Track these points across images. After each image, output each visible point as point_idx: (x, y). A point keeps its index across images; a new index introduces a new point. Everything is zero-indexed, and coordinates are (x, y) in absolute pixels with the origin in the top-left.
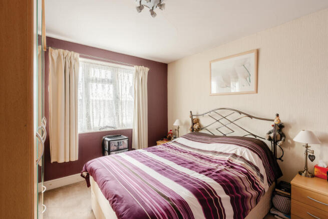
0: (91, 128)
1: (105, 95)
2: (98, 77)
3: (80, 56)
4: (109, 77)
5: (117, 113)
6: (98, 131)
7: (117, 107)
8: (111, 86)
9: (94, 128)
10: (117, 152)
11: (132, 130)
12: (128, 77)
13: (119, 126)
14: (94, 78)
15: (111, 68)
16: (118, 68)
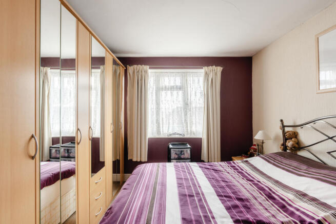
0: (160, 134)
1: (173, 101)
2: (167, 85)
3: (150, 68)
4: (178, 83)
5: (185, 120)
6: (167, 137)
7: (186, 115)
8: (180, 93)
9: (163, 134)
10: (178, 161)
11: (201, 139)
12: (199, 80)
13: (188, 134)
14: (164, 87)
15: (180, 74)
16: (187, 73)
